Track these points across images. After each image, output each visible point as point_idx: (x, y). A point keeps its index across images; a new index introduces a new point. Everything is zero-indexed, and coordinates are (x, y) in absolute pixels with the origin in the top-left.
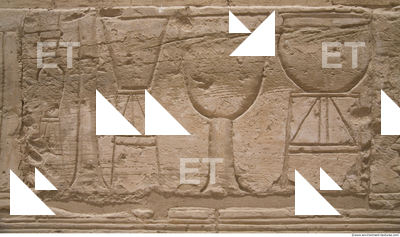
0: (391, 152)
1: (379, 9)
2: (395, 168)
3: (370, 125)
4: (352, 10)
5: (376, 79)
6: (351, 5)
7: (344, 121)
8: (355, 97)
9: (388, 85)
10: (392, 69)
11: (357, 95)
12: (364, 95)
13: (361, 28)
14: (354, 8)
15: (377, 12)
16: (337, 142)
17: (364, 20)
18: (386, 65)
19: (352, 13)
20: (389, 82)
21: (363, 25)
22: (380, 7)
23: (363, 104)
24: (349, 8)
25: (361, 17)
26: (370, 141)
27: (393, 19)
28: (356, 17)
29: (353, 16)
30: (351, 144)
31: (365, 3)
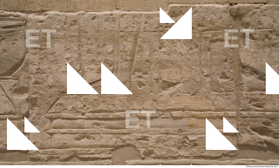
0: (44, 119)
1: (33, 14)
2: (47, 131)
3: (28, 100)
4: (10, 15)
5: (30, 66)
6: (11, 11)
7: (8, 97)
8: (16, 79)
9: (40, 71)
10: (41, 59)
11: (17, 78)
12: (22, 78)
13: (19, 28)
14: (13, 13)
15: (31, 16)
16: (2, 112)
17: (20, 22)
18: (37, 56)
19: (11, 17)
20: (39, 69)
21: (20, 26)
22: (34, 12)
23: (22, 84)
24: (8, 13)
25: (18, 20)
26: (28, 112)
27: (41, 22)
28: (14, 20)
29: (11, 20)
30: (14, 114)
31: (22, 9)
